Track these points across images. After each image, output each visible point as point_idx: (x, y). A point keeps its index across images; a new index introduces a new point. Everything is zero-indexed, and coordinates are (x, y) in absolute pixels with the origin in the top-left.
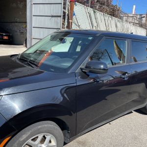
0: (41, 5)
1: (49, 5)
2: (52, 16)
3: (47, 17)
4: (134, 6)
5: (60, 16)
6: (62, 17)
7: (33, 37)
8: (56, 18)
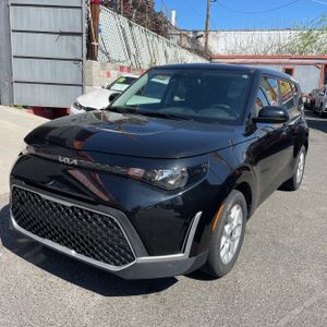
0: (31, 8)
1: (51, 9)
2: (61, 34)
3: (48, 35)
4: (174, 12)
5: (81, 34)
6: (85, 36)
7: (15, 78)
8: (70, 37)
